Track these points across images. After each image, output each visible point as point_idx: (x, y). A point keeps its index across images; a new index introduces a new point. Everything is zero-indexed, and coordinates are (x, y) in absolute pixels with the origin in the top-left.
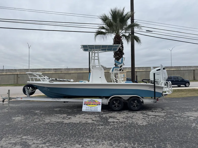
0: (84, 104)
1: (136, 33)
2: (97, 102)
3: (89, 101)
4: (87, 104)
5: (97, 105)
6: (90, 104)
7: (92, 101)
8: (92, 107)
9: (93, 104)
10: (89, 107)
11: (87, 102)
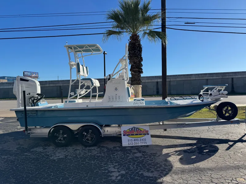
0: (124, 135)
1: (168, 28)
2: (142, 130)
3: (130, 130)
4: (129, 135)
5: (144, 134)
6: (133, 135)
7: (135, 130)
8: (137, 139)
9: (137, 135)
10: (133, 139)
11: (128, 131)
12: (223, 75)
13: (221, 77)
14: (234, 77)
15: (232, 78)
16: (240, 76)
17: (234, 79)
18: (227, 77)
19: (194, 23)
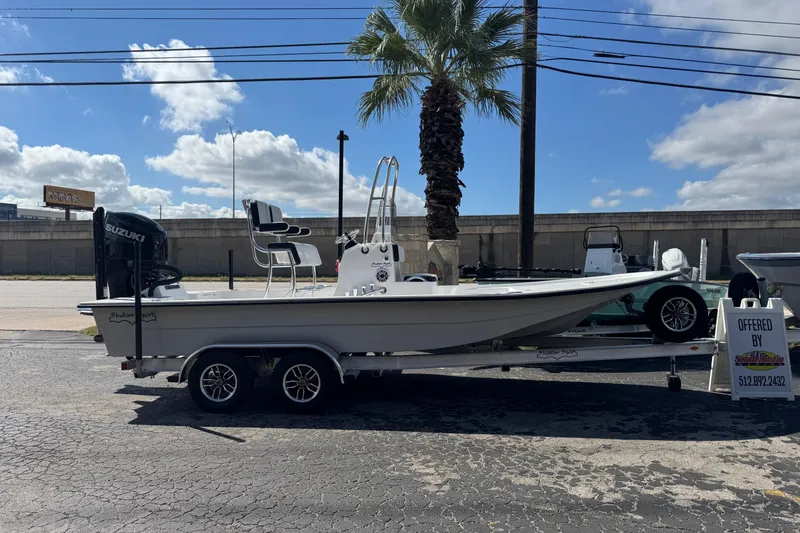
12: (696, 219)
13: (689, 226)
14: (729, 226)
15: (725, 231)
16: (747, 225)
17: (730, 234)
18: (710, 226)
19: (623, 57)
